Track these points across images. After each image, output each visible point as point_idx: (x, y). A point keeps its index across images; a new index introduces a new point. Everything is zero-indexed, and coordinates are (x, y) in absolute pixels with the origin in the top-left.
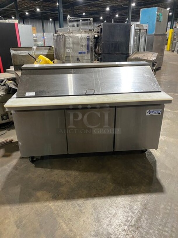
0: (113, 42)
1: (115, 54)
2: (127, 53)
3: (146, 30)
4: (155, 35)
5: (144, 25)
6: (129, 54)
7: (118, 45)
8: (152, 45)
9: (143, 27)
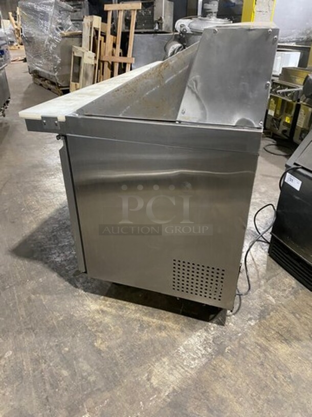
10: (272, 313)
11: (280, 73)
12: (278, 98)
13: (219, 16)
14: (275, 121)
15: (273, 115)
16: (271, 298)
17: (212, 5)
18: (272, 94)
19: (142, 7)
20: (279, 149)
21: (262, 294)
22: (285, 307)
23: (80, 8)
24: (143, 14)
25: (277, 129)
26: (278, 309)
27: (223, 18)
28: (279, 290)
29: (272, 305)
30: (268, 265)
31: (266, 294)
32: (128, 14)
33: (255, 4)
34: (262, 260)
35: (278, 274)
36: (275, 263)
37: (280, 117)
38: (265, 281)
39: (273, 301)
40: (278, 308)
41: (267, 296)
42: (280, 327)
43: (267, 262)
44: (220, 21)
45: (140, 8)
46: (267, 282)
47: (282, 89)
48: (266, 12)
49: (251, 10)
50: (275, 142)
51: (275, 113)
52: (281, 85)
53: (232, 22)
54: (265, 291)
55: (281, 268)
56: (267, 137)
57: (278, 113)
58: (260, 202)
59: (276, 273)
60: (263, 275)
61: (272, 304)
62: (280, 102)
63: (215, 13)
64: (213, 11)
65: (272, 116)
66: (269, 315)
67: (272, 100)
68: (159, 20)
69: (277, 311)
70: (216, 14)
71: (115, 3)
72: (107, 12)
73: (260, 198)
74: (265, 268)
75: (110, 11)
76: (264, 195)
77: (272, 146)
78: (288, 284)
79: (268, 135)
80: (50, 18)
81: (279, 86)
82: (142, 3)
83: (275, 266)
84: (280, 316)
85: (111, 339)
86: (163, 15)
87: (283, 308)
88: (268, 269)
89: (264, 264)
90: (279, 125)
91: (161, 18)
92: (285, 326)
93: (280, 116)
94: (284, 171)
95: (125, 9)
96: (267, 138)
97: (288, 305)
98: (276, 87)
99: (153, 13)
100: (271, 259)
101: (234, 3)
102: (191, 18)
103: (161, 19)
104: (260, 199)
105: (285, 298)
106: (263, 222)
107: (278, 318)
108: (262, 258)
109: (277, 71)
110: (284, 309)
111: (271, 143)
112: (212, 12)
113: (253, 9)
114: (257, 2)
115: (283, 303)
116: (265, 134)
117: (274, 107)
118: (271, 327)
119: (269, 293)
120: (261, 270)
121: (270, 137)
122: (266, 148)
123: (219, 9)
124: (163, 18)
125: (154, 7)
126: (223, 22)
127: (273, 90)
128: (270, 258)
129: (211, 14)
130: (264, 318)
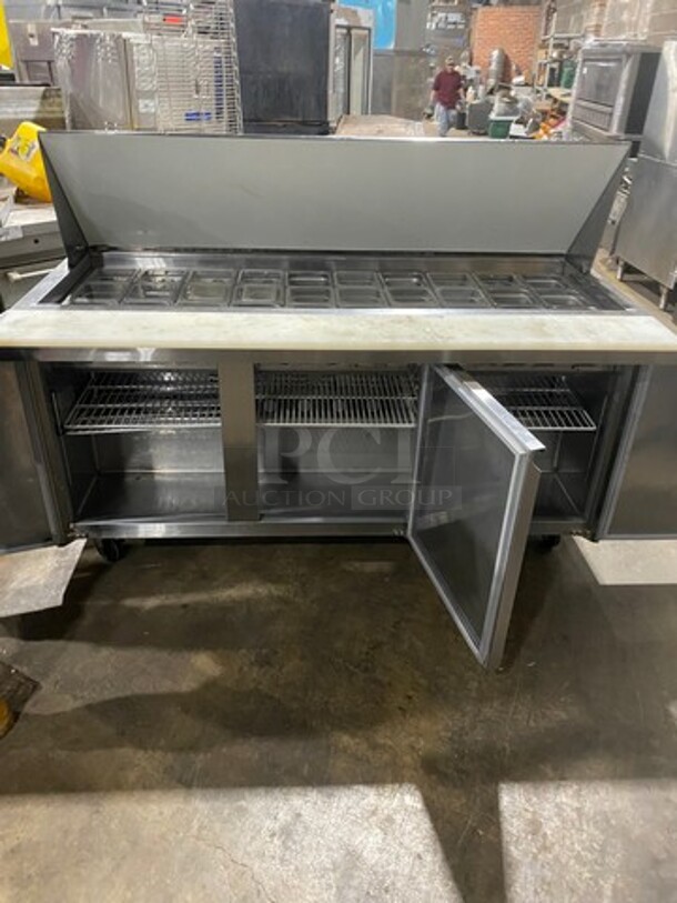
0: (269, 76)
1: (280, 124)
2: (323, 119)
3: (367, 32)
4: (398, 52)
5: (360, 10)
6: (328, 123)
7: (286, 89)
8: (387, 92)
9: (359, 20)
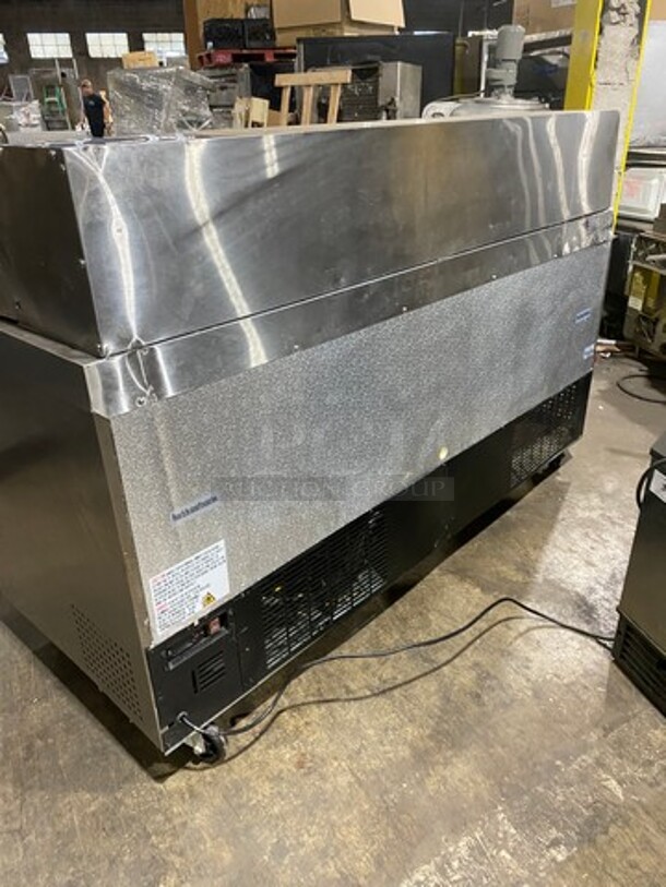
10: (613, 830)
11: (657, 215)
12: (651, 271)
13: (520, 92)
14: (643, 323)
15: (639, 308)
16: (613, 784)
17: (504, 71)
18: (638, 263)
19: (353, 78)
20: (654, 386)
21: (590, 770)
22: (647, 813)
23: (234, 81)
24: (356, 93)
25: (650, 341)
26: (630, 819)
27: (527, 98)
28: (634, 761)
29: (615, 806)
30: (610, 690)
31: (601, 771)
32: (324, 92)
33: (595, 67)
34: (595, 674)
35: (635, 716)
36: (629, 683)
37: (656, 315)
38: (600, 732)
39: (619, 792)
40: (632, 815)
41: (604, 776)
42: (631, 871)
43: (610, 679)
44: (521, 104)
45: (349, 80)
46: (605, 736)
47: (659, 253)
48: (621, 84)
49: (586, 81)
50: (645, 368)
51: (644, 304)
52: (658, 243)
53: (547, 105)
54: (600, 763)
55: (644, 700)
56: (627, 357)
57: (651, 303)
58: (600, 519)
59: (630, 713)
60: (597, 717)
61: (617, 802)
62: (655, 282)
63: (509, 86)
64: (506, 83)
65: (636, 311)
66: (606, 833)
67: (637, 275)
68: (390, 104)
69: (627, 823)
70: (511, 90)
71: (300, 71)
72: (280, 89)
73: (602, 509)
74: (603, 697)
75: (286, 87)
76: (610, 501)
77: (636, 379)
78: (661, 746)
79: (631, 354)
80: (166, 104)
81: (654, 246)
82: (353, 71)
83: (629, 691)
84: (634, 840)
85: (200, 876)
86: (398, 93)
87: (644, 817)
88: (612, 698)
89: (601, 684)
90: (654, 331)
91: (393, 100)
92: (646, 869)
93: (656, 311)
94: (648, 466)
95: (318, 82)
96: (626, 360)
97: (659, 809)
98: (647, 246)
99: (376, 90)
100: (621, 674)
101: (556, 66)
102: (456, 100)
103: (392, 102)
104: (600, 512)
105: (651, 785)
106: (604, 571)
107: (628, 844)
108: (596, 669)
109: (651, 210)
110: (649, 819)
111: (635, 371)
112: (502, 86)
113: (590, 79)
114: (599, 64)
115: (644, 800)
116: (623, 350)
117: (643, 292)
118: (609, 871)
119: (607, 769)
120: (592, 700)
121: (633, 358)
122: (623, 384)
123: (518, 78)
124: (397, 99)
125: (378, 77)
126: (528, 107)
127: (640, 254)
128: (615, 668)
129: (501, 89)
130: (592, 841)
